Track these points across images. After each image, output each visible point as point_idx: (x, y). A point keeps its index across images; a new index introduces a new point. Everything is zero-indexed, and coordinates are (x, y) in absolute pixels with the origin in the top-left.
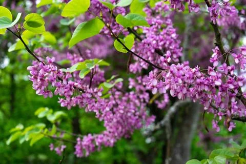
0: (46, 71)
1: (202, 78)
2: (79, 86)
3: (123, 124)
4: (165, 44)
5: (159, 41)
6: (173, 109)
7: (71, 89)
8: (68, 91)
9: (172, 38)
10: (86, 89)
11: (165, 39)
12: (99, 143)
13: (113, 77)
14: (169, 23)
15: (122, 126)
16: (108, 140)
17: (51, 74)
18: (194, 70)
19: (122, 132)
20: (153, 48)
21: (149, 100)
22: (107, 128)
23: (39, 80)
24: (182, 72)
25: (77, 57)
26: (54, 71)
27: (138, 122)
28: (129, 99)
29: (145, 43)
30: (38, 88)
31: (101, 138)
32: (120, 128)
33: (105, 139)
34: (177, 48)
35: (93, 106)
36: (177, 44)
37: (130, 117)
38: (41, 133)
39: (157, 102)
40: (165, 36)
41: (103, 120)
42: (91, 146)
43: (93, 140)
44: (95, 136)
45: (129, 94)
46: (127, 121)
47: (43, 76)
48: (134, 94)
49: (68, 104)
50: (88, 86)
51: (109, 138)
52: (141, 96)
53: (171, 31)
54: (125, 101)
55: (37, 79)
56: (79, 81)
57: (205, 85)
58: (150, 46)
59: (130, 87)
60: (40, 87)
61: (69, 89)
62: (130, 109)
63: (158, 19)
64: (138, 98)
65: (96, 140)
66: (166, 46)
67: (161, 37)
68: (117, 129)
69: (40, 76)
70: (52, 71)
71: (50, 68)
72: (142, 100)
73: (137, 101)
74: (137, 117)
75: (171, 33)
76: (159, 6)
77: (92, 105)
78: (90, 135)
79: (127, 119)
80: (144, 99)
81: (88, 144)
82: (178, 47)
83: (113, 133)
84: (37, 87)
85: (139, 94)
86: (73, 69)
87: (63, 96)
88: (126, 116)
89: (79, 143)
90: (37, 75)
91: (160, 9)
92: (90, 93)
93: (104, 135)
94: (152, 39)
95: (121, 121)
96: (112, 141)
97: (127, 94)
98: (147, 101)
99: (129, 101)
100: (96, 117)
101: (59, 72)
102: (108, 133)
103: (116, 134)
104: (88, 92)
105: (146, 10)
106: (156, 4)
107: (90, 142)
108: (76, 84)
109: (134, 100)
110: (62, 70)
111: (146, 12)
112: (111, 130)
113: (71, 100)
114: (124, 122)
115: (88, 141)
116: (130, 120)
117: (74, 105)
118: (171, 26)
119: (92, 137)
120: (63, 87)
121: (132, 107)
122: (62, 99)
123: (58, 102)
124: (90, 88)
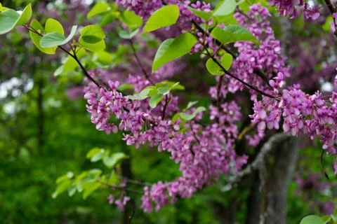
0: (108, 99)
1: (324, 107)
2: (150, 118)
3: (205, 167)
4: (266, 61)
5: (258, 58)
6: (267, 146)
7: (139, 122)
8: (136, 125)
9: (275, 53)
10: (158, 121)
11: (266, 54)
12: (173, 192)
13: (190, 104)
14: (270, 32)
15: (203, 170)
16: (185, 190)
17: (115, 102)
18: (313, 97)
19: (203, 178)
20: (252, 67)
21: (238, 135)
22: (184, 172)
23: (99, 111)
24: (299, 100)
25: (141, 80)
26: (118, 98)
27: (225, 165)
28: (211, 134)
29: (240, 62)
30: (99, 121)
31: (176, 187)
32: (201, 173)
33: (181, 188)
34: (283, 67)
35: (168, 143)
36: (282, 61)
37: (215, 158)
38: (98, 181)
39: (248, 137)
40: (266, 50)
41: (180, 162)
42: (162, 197)
43: (165, 190)
44: (167, 184)
45: (211, 127)
46: (211, 163)
47: (104, 106)
48: (218, 127)
49: (136, 141)
50: (160, 118)
51: (186, 187)
52: (227, 130)
53: (273, 44)
54: (206, 137)
55: (96, 109)
56: (149, 112)
57: (329, 116)
58: (246, 65)
59: (212, 118)
60: (100, 120)
61: (136, 122)
62: (214, 147)
63: (254, 28)
64: (224, 132)
65: (169, 189)
66: (269, 63)
67: (261, 52)
68: (197, 174)
69: (101, 106)
70: (116, 98)
71: (113, 95)
72: (229, 135)
73: (222, 137)
74: (223, 158)
75: (273, 46)
76: (255, 10)
77: (166, 142)
78: (160, 183)
79: (210, 160)
80: (231, 133)
81: (158, 194)
82: (283, 65)
83: (192, 179)
84: (97, 119)
85: (224, 127)
86: (143, 95)
87: (129, 132)
88: (208, 156)
89: (146, 193)
90: (97, 105)
91: (256, 14)
92: (163, 126)
93: (179, 182)
94: (248, 56)
95: (203, 163)
96: (190, 191)
97: (208, 127)
98: (235, 136)
99: (210, 136)
100: (171, 158)
101: (123, 100)
102: (184, 179)
103: (196, 181)
104: (161, 126)
105: (238, 16)
106: (251, 7)
107: (161, 191)
108: (145, 115)
109: (218, 135)
110: (127, 98)
111: (238, 19)
112: (190, 176)
113: (139, 136)
114: (207, 164)
115: (159, 191)
116: (214, 162)
117: (144, 143)
118: (272, 37)
119: (163, 186)
120: (131, 119)
121: (217, 144)
122: (127, 136)
123: (124, 139)
124: (163, 120)
